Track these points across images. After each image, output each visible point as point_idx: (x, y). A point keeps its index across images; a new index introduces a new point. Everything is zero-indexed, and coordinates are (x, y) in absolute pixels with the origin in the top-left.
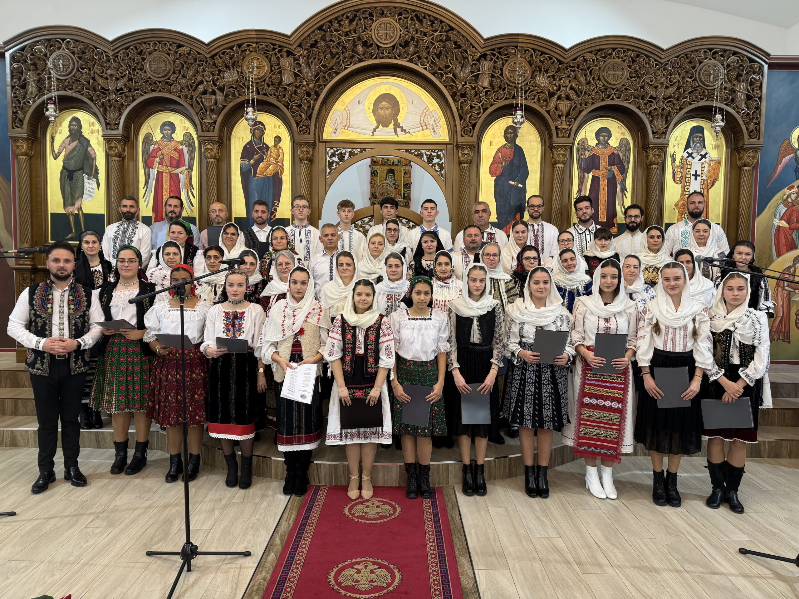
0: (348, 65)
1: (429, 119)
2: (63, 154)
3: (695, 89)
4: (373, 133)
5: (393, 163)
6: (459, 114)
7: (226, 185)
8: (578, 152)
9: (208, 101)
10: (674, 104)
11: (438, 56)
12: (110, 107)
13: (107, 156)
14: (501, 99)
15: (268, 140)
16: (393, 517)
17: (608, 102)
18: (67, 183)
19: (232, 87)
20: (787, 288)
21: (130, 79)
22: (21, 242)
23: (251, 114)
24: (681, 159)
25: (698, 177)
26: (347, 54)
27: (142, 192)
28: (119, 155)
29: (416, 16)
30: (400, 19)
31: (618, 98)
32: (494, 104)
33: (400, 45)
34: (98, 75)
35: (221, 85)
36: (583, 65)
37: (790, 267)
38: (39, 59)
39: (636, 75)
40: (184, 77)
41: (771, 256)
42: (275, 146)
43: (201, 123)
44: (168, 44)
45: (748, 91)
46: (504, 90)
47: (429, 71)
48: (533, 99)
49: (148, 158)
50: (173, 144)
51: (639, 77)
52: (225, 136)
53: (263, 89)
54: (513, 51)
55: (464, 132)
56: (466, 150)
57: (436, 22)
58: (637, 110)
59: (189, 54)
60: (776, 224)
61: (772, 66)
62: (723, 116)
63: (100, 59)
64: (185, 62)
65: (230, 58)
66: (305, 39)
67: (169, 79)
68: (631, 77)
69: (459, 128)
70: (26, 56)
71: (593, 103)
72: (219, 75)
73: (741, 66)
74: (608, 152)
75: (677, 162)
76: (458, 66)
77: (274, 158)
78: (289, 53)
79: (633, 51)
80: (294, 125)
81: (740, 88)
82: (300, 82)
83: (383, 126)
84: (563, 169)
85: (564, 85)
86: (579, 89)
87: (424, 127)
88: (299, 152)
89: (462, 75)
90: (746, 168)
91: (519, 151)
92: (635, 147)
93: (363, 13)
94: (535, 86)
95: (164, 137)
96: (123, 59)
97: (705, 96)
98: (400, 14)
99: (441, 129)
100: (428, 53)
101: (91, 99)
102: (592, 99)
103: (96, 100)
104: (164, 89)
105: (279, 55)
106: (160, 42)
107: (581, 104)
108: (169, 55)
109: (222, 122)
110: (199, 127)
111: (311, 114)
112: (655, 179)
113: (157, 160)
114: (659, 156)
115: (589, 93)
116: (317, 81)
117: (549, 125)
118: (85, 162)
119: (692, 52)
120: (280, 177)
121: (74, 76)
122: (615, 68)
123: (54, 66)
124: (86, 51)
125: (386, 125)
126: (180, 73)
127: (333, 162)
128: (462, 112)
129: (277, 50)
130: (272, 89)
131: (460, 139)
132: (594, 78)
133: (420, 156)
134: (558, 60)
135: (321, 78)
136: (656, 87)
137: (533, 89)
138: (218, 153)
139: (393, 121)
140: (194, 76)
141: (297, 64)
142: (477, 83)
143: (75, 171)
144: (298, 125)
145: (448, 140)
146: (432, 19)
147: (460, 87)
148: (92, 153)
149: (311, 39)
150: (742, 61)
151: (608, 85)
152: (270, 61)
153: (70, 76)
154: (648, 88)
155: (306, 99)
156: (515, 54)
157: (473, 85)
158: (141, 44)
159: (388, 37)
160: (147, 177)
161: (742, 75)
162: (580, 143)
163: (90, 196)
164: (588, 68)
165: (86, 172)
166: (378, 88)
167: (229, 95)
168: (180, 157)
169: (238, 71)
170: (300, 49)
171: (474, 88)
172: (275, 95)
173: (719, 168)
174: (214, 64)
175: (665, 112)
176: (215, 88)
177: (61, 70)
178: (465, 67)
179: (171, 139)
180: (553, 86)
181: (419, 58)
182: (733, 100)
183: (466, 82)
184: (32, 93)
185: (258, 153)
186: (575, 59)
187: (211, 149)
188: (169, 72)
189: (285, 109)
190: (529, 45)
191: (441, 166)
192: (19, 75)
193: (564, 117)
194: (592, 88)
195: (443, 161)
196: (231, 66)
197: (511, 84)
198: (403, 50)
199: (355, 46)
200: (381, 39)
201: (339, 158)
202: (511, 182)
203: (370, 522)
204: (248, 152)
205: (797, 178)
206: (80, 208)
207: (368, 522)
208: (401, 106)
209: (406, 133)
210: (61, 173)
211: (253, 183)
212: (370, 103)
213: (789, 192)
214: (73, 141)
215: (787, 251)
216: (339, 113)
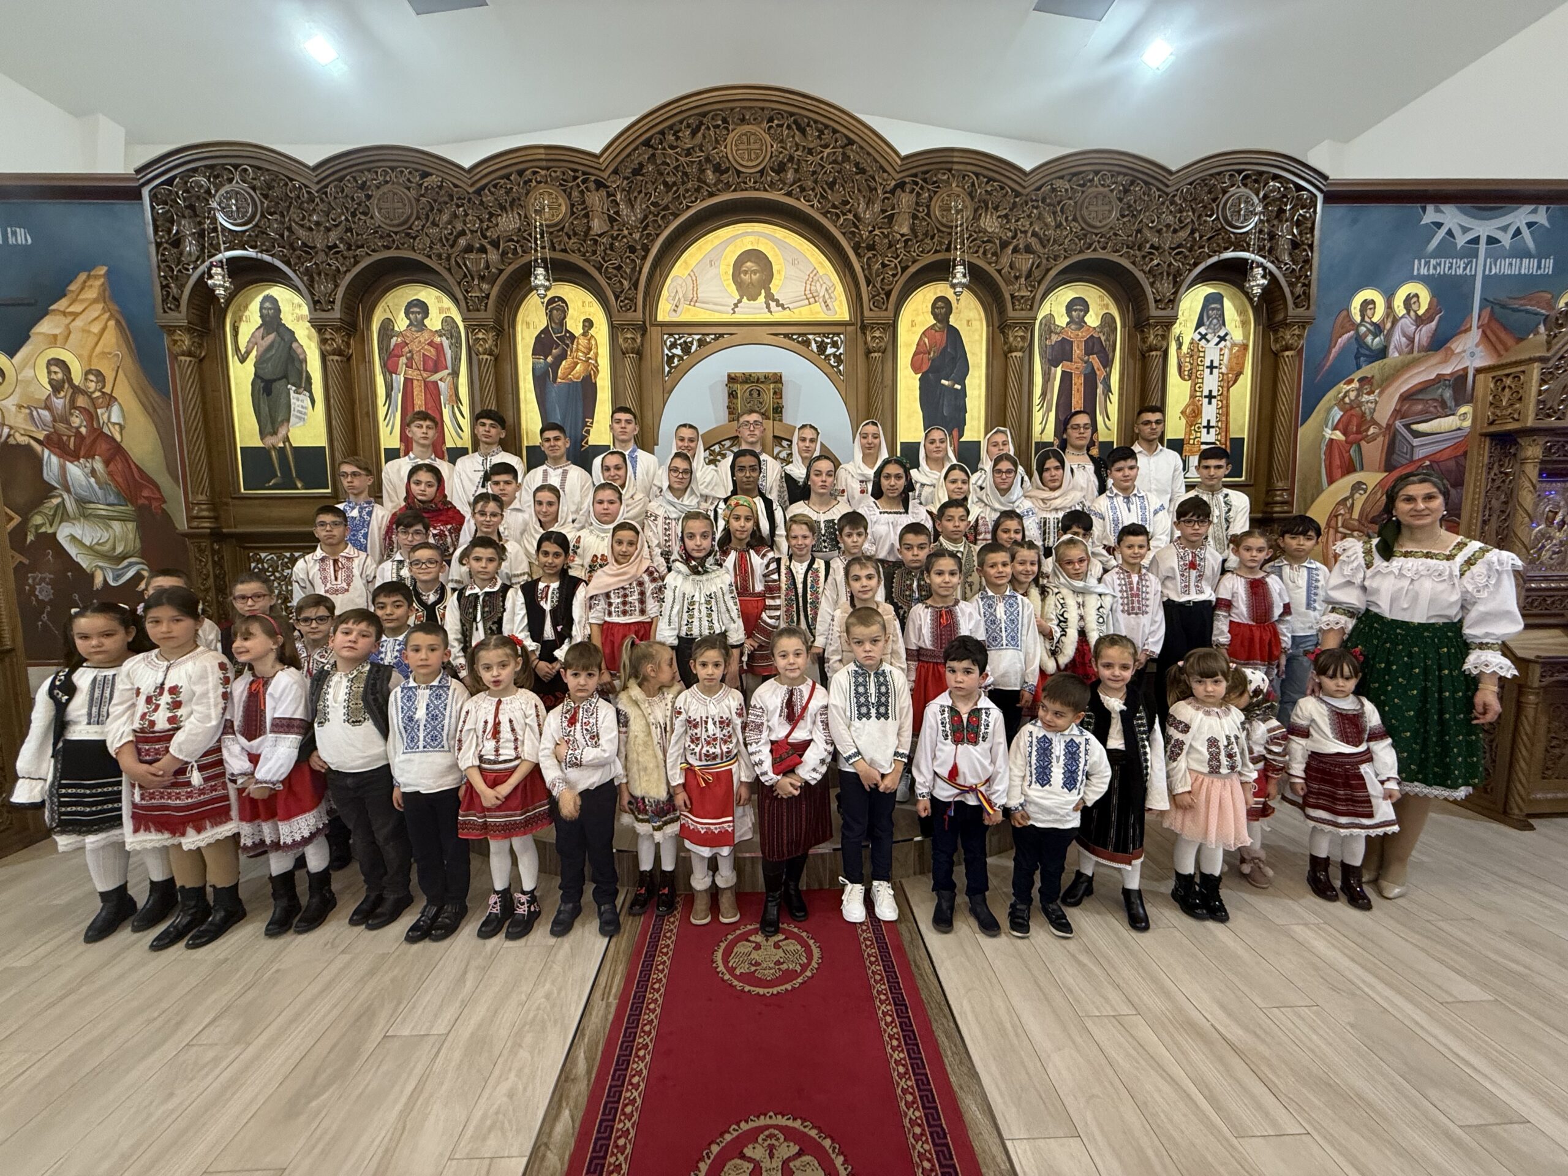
0: (692, 202)
1: (819, 288)
2: (254, 353)
3: (1218, 232)
4: (733, 309)
6: (865, 276)
7: (510, 394)
8: (1041, 336)
9: (475, 262)
10: (1186, 257)
11: (831, 186)
12: (319, 274)
13: (323, 355)
14: (928, 252)
16: (808, 973)
17: (1089, 255)
18: (263, 398)
19: (513, 240)
20: (1341, 529)
21: (349, 230)
22: (195, 493)
23: (542, 277)
24: (1191, 343)
25: (1214, 370)
26: (690, 185)
27: (382, 411)
28: (339, 352)
29: (795, 122)
30: (770, 127)
31: (1104, 248)
32: (919, 260)
33: (772, 169)
34: (296, 223)
35: (495, 237)
36: (1050, 198)
37: (1346, 499)
38: (198, 198)
39: (1129, 212)
40: (435, 224)
41: (1319, 481)
42: (585, 334)
43: (466, 298)
44: (406, 172)
45: (1293, 234)
46: (932, 238)
47: (818, 210)
49: (388, 358)
50: (426, 335)
51: (1134, 216)
52: (506, 322)
53: (560, 242)
54: (945, 177)
55: (874, 303)
56: (878, 332)
57: (826, 132)
58: (1130, 267)
59: (440, 187)
60: (1328, 436)
61: (1328, 197)
63: (299, 197)
64: (435, 201)
65: (506, 192)
66: (623, 161)
67: (410, 228)
68: (1123, 216)
69: (865, 298)
70: (177, 193)
71: (1066, 258)
72: (489, 220)
73: (1284, 196)
74: (1084, 335)
75: (1185, 349)
76: (862, 201)
77: (583, 352)
78: (600, 185)
79: (1125, 175)
80: (612, 298)
81: (1282, 231)
82: (619, 230)
83: (749, 300)
84: (1022, 359)
85: (1023, 229)
86: (1045, 235)
87: (812, 300)
88: (621, 340)
89: (867, 216)
90: (1287, 353)
91: (954, 335)
92: (1123, 326)
93: (713, 119)
94: (980, 232)
95: (411, 324)
96: (335, 198)
97: (1232, 244)
98: (771, 120)
99: (838, 302)
100: (816, 182)
101: (288, 263)
102: (1065, 251)
103: (296, 264)
104: (403, 244)
105: (583, 187)
106: (393, 169)
107: (1047, 259)
108: (408, 189)
109: (499, 297)
110: (463, 304)
111: (638, 280)
112: (1156, 374)
113: (403, 360)
114: (1162, 336)
115: (1061, 241)
116: (645, 229)
117: (1000, 293)
118: (290, 367)
119: (1211, 175)
120: (594, 381)
121: (256, 225)
122: (1099, 201)
123: (223, 209)
124: (275, 184)
125: (752, 298)
126: (427, 218)
127: (674, 356)
128: (870, 274)
129: (579, 180)
130: (575, 243)
131: (867, 313)
132: (1067, 218)
134: (1013, 190)
135: (650, 224)
136: (1159, 231)
137: (975, 236)
138: (496, 345)
139: (763, 291)
140: (450, 222)
141: (612, 201)
142: (891, 228)
143: (275, 380)
144: (617, 297)
145: (848, 319)
146: (820, 126)
147: (865, 234)
148: (299, 351)
149: (632, 161)
150: (1286, 188)
151: (1089, 229)
152: (569, 196)
153: (250, 226)
154: (1146, 231)
155: (628, 257)
156: (948, 181)
157: (886, 232)
158: (362, 171)
160: (389, 387)
161: (1285, 211)
162: (1044, 321)
163: (300, 418)
164: (1059, 203)
165: (292, 381)
166: (739, 241)
167: (508, 253)
168: (438, 354)
169: (519, 215)
170: (616, 178)
171: (886, 236)
172: (580, 251)
173: (1244, 355)
174: (482, 203)
175: (1172, 270)
176: (485, 242)
177: (235, 215)
178: (873, 203)
179: (421, 326)
180: (1006, 230)
181: (803, 189)
182: (1271, 250)
183: (874, 227)
184: (190, 254)
185: (558, 345)
186: (1039, 189)
187: (483, 339)
188: (409, 217)
189: (595, 274)
190: (969, 167)
191: (838, 359)
192: (168, 225)
193: (1023, 280)
194: (1065, 233)
195: (841, 351)
196: (507, 205)
197: (944, 229)
198: (777, 178)
199: (702, 171)
200: (742, 159)
201: (682, 350)
202: (944, 382)
203: (766, 990)
204: (543, 344)
205: (1359, 367)
206: (287, 439)
207: (761, 991)
208: (775, 268)
209: (784, 308)
210: (253, 384)
211: (553, 393)
212: (728, 265)
213: (1347, 389)
214: (268, 334)
215: (1343, 475)
216: (680, 281)
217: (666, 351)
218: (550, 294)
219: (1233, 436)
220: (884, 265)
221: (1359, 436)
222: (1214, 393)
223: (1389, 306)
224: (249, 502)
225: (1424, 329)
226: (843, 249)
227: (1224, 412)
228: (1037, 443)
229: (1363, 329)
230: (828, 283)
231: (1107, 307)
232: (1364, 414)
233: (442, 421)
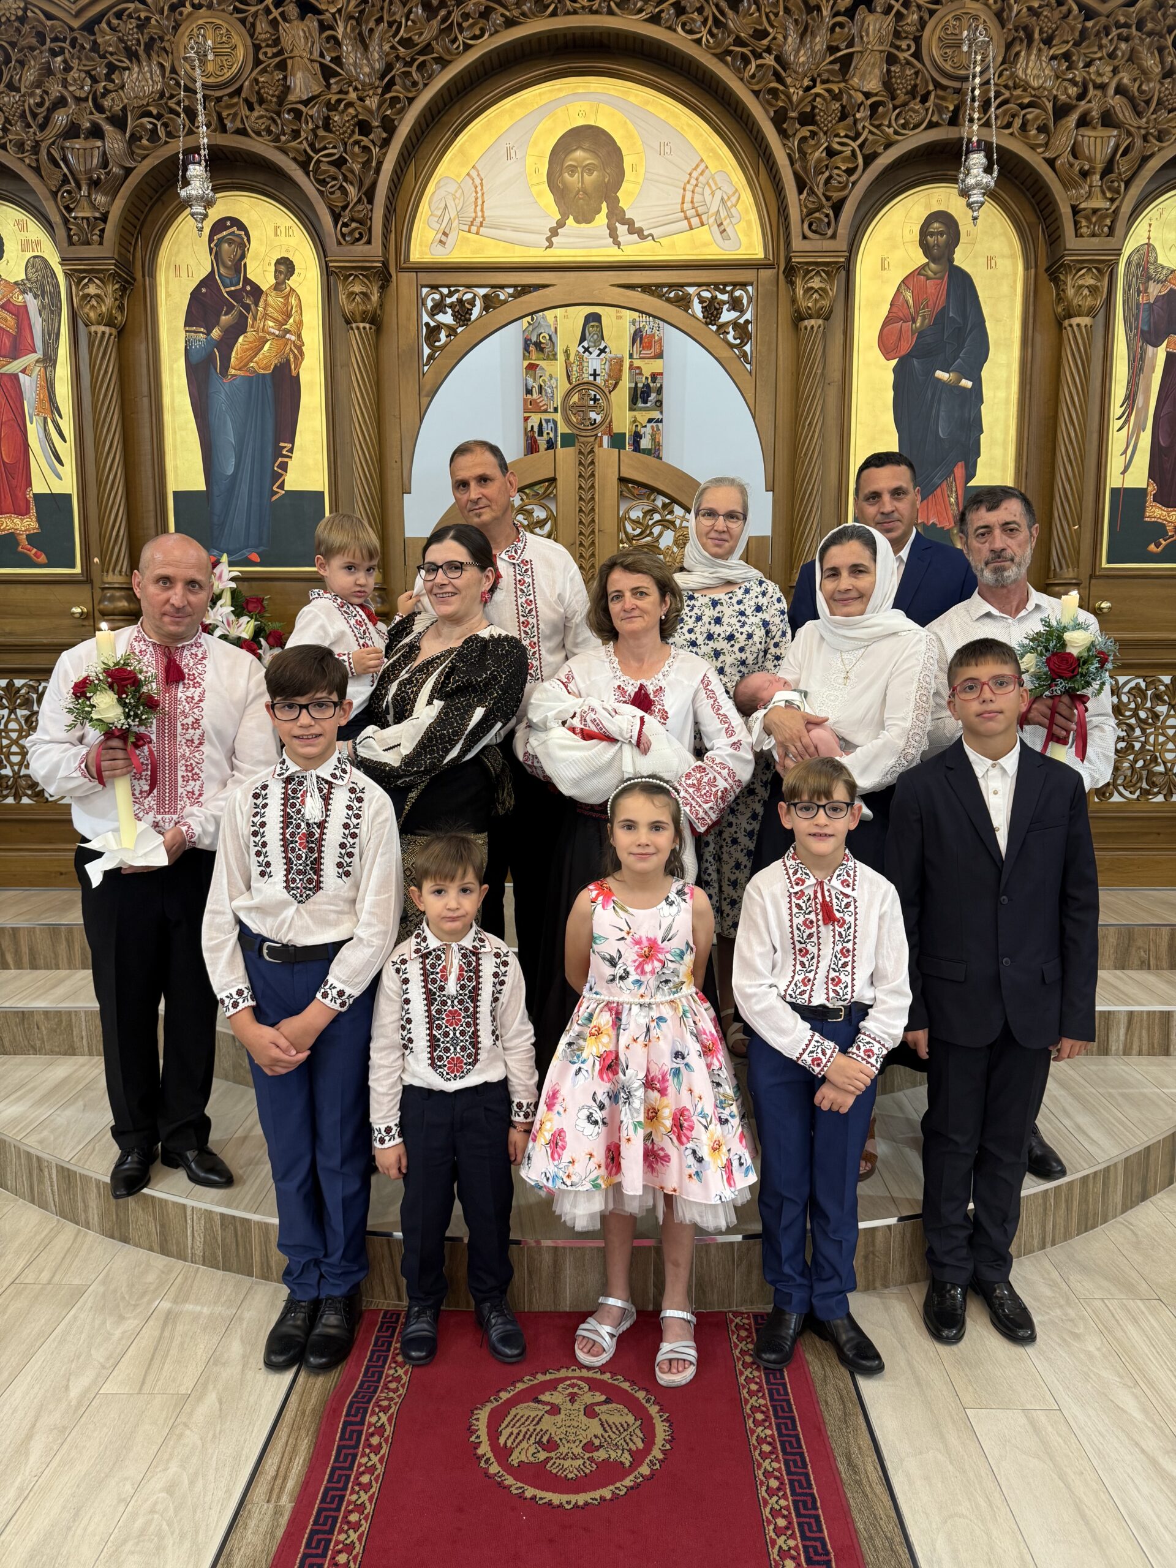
0: (475, 37)
1: (708, 198)
4: (549, 239)
6: (796, 174)
7: (146, 400)
8: (1128, 285)
9: (83, 156)
14: (916, 127)
15: (259, 271)
16: (645, 1470)
19: (149, 114)
23: (198, 183)
26: (470, 6)
32: (897, 142)
35: (117, 109)
40: (11, 87)
42: (278, 287)
43: (66, 221)
46: (924, 99)
47: (708, 48)
48: (1009, 125)
52: (138, 264)
53: (235, 115)
55: (810, 225)
56: (817, 279)
59: (22, 20)
64: (13, 45)
65: (138, 26)
69: (794, 218)
72: (108, 78)
76: (792, 31)
77: (275, 320)
80: (326, 219)
82: (341, 92)
83: (577, 221)
84: (1090, 329)
85: (1099, 81)
86: (1141, 92)
87: (695, 221)
88: (342, 298)
89: (802, 60)
91: (962, 285)
94: (1015, 88)
99: (743, 224)
105: (276, 13)
107: (1145, 138)
109: (123, 217)
110: (61, 232)
111: (374, 185)
115: (1172, 102)
116: (387, 89)
117: (1053, 201)
120: (294, 373)
125: (585, 218)
127: (439, 327)
128: (805, 169)
129: (269, 1)
130: (261, 117)
131: (797, 244)
133: (684, 303)
134: (1082, 6)
135: (398, 80)
137: (1007, 94)
138: (121, 308)
139: (604, 205)
140: (38, 84)
141: (328, 39)
142: (846, 81)
144: (336, 218)
145: (761, 255)
147: (796, 94)
152: (252, 36)
155: (357, 142)
157: (835, 88)
162: (1135, 258)
164: (1170, 30)
167: (141, 138)
168: (19, 326)
169: (162, 66)
171: (836, 97)
172: (269, 132)
174: (95, 47)
176: (98, 117)
178: (813, 34)
180: (1066, 84)
181: (679, 10)
183: (814, 80)
185: (231, 307)
187: (98, 296)
189: (298, 174)
191: (742, 331)
193: (1098, 177)
195: (748, 316)
196: (141, 51)
197: (945, 82)
201: (455, 316)
202: (939, 374)
203: (565, 1498)
204: (203, 306)
207: (556, 1498)
208: (628, 160)
209: (642, 237)
211: (222, 393)
212: (541, 156)
216: (452, 188)
218: (216, 213)
220: (831, 153)
226: (755, 123)
228: (1114, 491)
233: (26, 446)
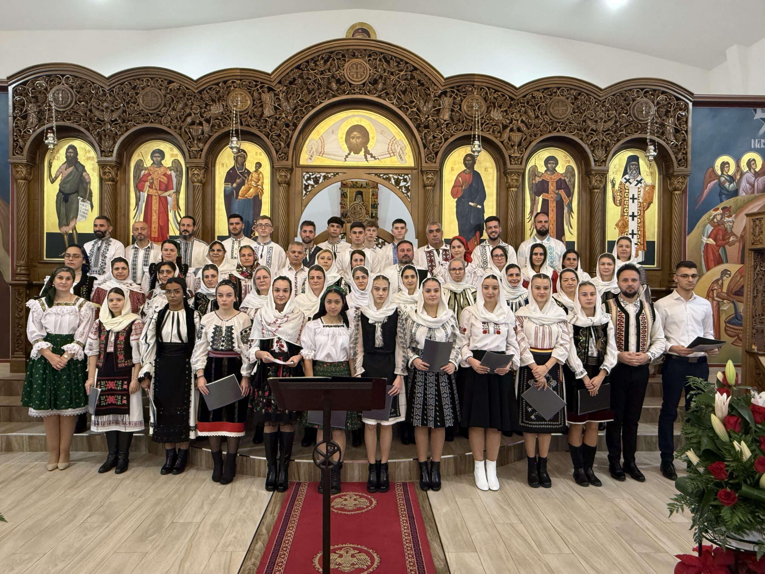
0: (323, 100)
1: (396, 147)
2: (60, 178)
3: (630, 123)
4: (345, 159)
5: (362, 185)
6: (423, 143)
7: (210, 206)
8: (529, 177)
9: (196, 131)
10: (612, 136)
11: (404, 92)
12: (105, 136)
13: (101, 180)
14: (460, 130)
16: (370, 508)
17: (555, 134)
18: (63, 205)
19: (218, 119)
20: (716, 299)
21: (125, 111)
22: (17, 259)
23: (235, 142)
24: (620, 184)
25: (635, 201)
26: (322, 91)
27: (132, 213)
28: (113, 180)
29: (384, 57)
30: (370, 60)
31: (564, 130)
32: (454, 135)
33: (370, 83)
34: (94, 107)
35: (208, 117)
36: (532, 102)
37: (717, 281)
38: (40, 92)
39: (578, 110)
40: (174, 109)
41: (701, 269)
42: (256, 171)
43: (189, 151)
44: (160, 80)
45: (676, 125)
46: (463, 122)
47: (396, 105)
48: (489, 131)
49: (139, 183)
50: (162, 169)
51: (581, 113)
52: (210, 163)
53: (246, 120)
54: (470, 89)
55: (428, 159)
56: (430, 175)
57: (401, 63)
58: (580, 141)
59: (178, 89)
60: (705, 242)
61: (695, 104)
62: (655, 147)
63: (97, 93)
64: (175, 97)
65: (216, 93)
66: (284, 77)
67: (160, 111)
68: (574, 113)
69: (423, 155)
70: (28, 89)
71: (541, 135)
72: (205, 108)
73: (669, 103)
74: (555, 178)
75: (617, 187)
76: (422, 101)
77: (255, 182)
78: (270, 89)
79: (575, 90)
80: (274, 153)
81: (669, 122)
82: (280, 114)
83: (354, 153)
84: (516, 192)
85: (516, 119)
86: (529, 122)
87: (392, 154)
88: (278, 177)
89: (425, 109)
90: (677, 192)
91: (477, 176)
92: (579, 173)
93: (336, 55)
94: (491, 120)
95: (154, 163)
96: (118, 94)
97: (639, 129)
98: (370, 56)
99: (407, 156)
100: (395, 90)
101: (88, 129)
102: (541, 131)
103: (92, 130)
104: (155, 120)
105: (260, 91)
106: (152, 79)
107: (531, 136)
108: (160, 90)
109: (208, 150)
110: (187, 154)
111: (290, 142)
112: (598, 202)
113: (148, 184)
114: (601, 181)
115: (538, 126)
116: (295, 114)
117: (503, 154)
118: (80, 186)
119: (626, 91)
120: (260, 199)
121: (72, 108)
122: (560, 104)
123: (54, 99)
124: (84, 86)
125: (357, 152)
126: (170, 106)
127: (309, 185)
128: (426, 142)
129: (258, 87)
130: (254, 121)
131: (424, 164)
132: (541, 113)
134: (510, 97)
135: (298, 111)
136: (596, 122)
137: (488, 122)
138: (204, 177)
139: (363, 149)
140: (183, 109)
141: (277, 99)
142: (439, 117)
143: (70, 194)
144: (277, 152)
145: (413, 165)
146: (398, 60)
147: (423, 119)
148: (86, 177)
149: (289, 77)
150: (670, 99)
151: (554, 119)
152: (252, 96)
153: (69, 108)
154: (589, 122)
155: (285, 130)
156: (472, 91)
157: (435, 118)
158: (135, 80)
159: (359, 76)
160: (138, 199)
161: (670, 112)
162: (531, 169)
164: (537, 105)
165: (81, 194)
166: (349, 120)
167: (215, 126)
168: (168, 181)
170: (279, 85)
171: (436, 121)
172: (257, 126)
173: (653, 192)
174: (202, 98)
175: (604, 143)
176: (202, 120)
177: (60, 103)
178: (428, 102)
179: (160, 165)
180: (506, 119)
181: (387, 94)
182: (663, 133)
183: (428, 116)
184: (32, 123)
185: (240, 177)
186: (525, 96)
187: (197, 174)
188: (160, 105)
189: (266, 139)
190: (484, 84)
191: (407, 189)
192: (21, 107)
193: (516, 147)
194: (540, 121)
195: (409, 184)
196: (216, 100)
197: (469, 118)
198: (373, 87)
199: (329, 83)
200: (353, 77)
201: (314, 181)
202: (471, 203)
203: (349, 513)
204: (231, 177)
205: (721, 201)
206: (75, 228)
208: (371, 136)
209: (375, 159)
210: (58, 196)
211: (236, 204)
212: (343, 134)
213: (715, 214)
214: (69, 167)
215: (715, 266)
216: (314, 142)
217: (304, 182)
219: (647, 240)
221: (724, 242)
222: (636, 214)
223: (738, 166)
224: (49, 265)
225: (760, 180)
226: (410, 127)
227: (642, 225)
229: (723, 179)
230: (402, 144)
231: (569, 162)
232: (726, 229)
233: (168, 220)
